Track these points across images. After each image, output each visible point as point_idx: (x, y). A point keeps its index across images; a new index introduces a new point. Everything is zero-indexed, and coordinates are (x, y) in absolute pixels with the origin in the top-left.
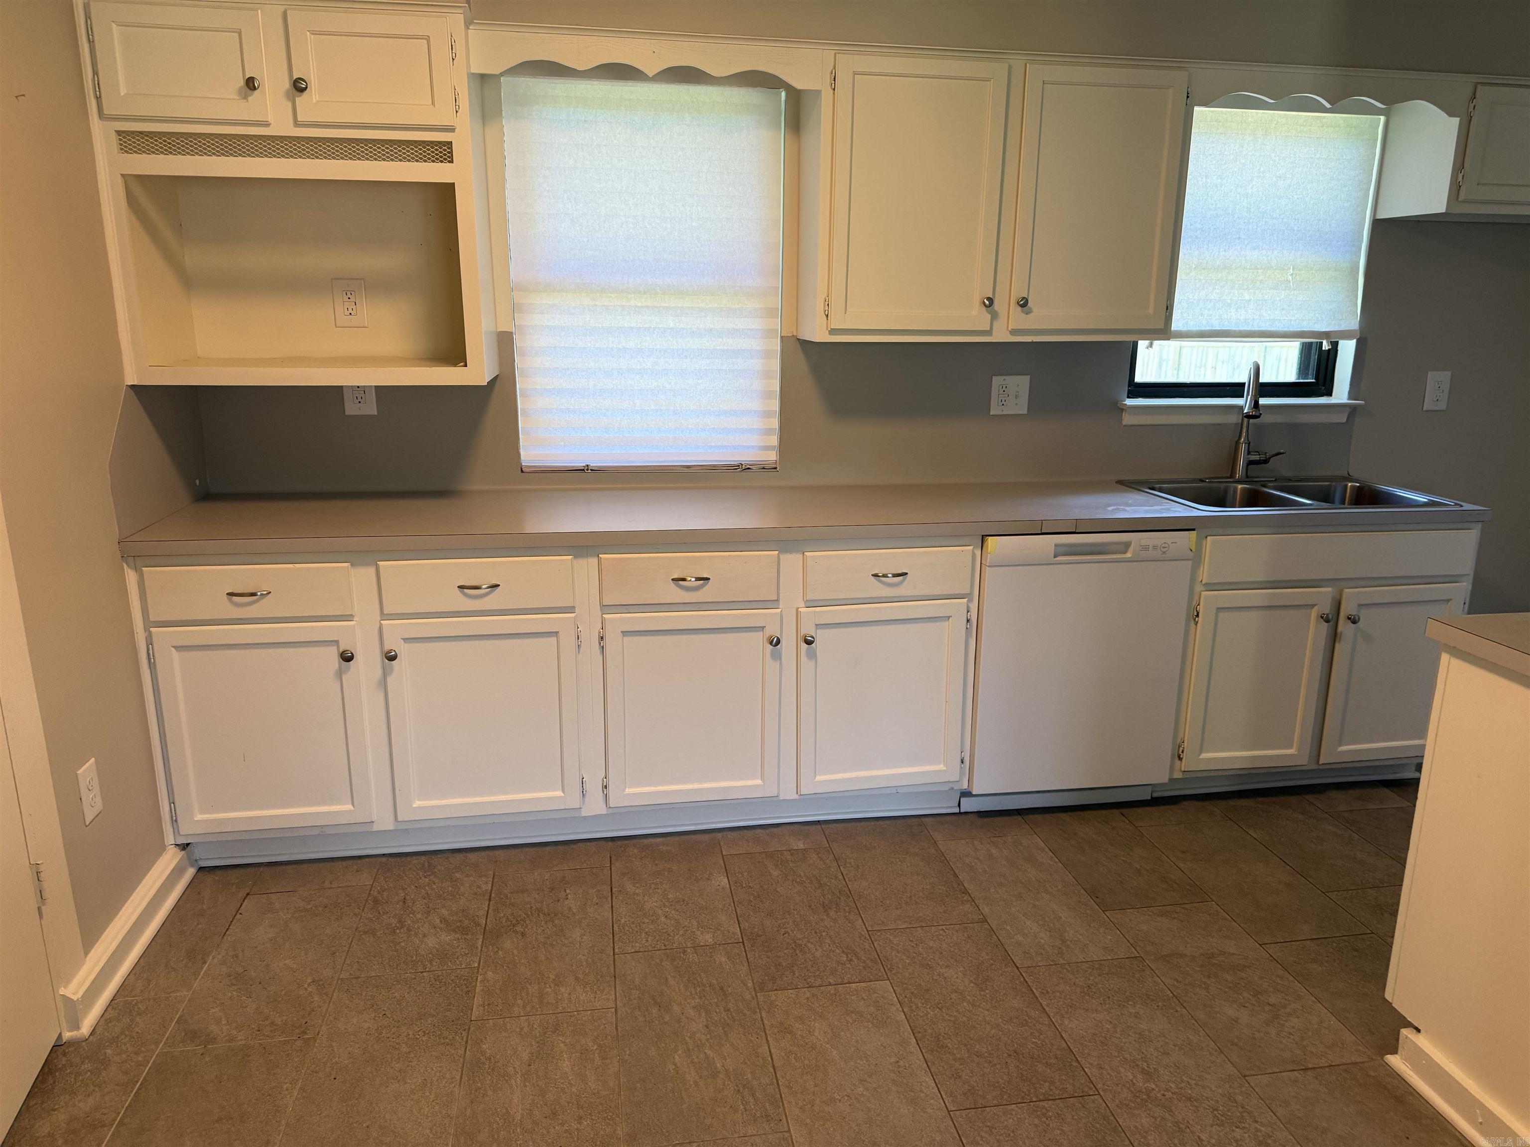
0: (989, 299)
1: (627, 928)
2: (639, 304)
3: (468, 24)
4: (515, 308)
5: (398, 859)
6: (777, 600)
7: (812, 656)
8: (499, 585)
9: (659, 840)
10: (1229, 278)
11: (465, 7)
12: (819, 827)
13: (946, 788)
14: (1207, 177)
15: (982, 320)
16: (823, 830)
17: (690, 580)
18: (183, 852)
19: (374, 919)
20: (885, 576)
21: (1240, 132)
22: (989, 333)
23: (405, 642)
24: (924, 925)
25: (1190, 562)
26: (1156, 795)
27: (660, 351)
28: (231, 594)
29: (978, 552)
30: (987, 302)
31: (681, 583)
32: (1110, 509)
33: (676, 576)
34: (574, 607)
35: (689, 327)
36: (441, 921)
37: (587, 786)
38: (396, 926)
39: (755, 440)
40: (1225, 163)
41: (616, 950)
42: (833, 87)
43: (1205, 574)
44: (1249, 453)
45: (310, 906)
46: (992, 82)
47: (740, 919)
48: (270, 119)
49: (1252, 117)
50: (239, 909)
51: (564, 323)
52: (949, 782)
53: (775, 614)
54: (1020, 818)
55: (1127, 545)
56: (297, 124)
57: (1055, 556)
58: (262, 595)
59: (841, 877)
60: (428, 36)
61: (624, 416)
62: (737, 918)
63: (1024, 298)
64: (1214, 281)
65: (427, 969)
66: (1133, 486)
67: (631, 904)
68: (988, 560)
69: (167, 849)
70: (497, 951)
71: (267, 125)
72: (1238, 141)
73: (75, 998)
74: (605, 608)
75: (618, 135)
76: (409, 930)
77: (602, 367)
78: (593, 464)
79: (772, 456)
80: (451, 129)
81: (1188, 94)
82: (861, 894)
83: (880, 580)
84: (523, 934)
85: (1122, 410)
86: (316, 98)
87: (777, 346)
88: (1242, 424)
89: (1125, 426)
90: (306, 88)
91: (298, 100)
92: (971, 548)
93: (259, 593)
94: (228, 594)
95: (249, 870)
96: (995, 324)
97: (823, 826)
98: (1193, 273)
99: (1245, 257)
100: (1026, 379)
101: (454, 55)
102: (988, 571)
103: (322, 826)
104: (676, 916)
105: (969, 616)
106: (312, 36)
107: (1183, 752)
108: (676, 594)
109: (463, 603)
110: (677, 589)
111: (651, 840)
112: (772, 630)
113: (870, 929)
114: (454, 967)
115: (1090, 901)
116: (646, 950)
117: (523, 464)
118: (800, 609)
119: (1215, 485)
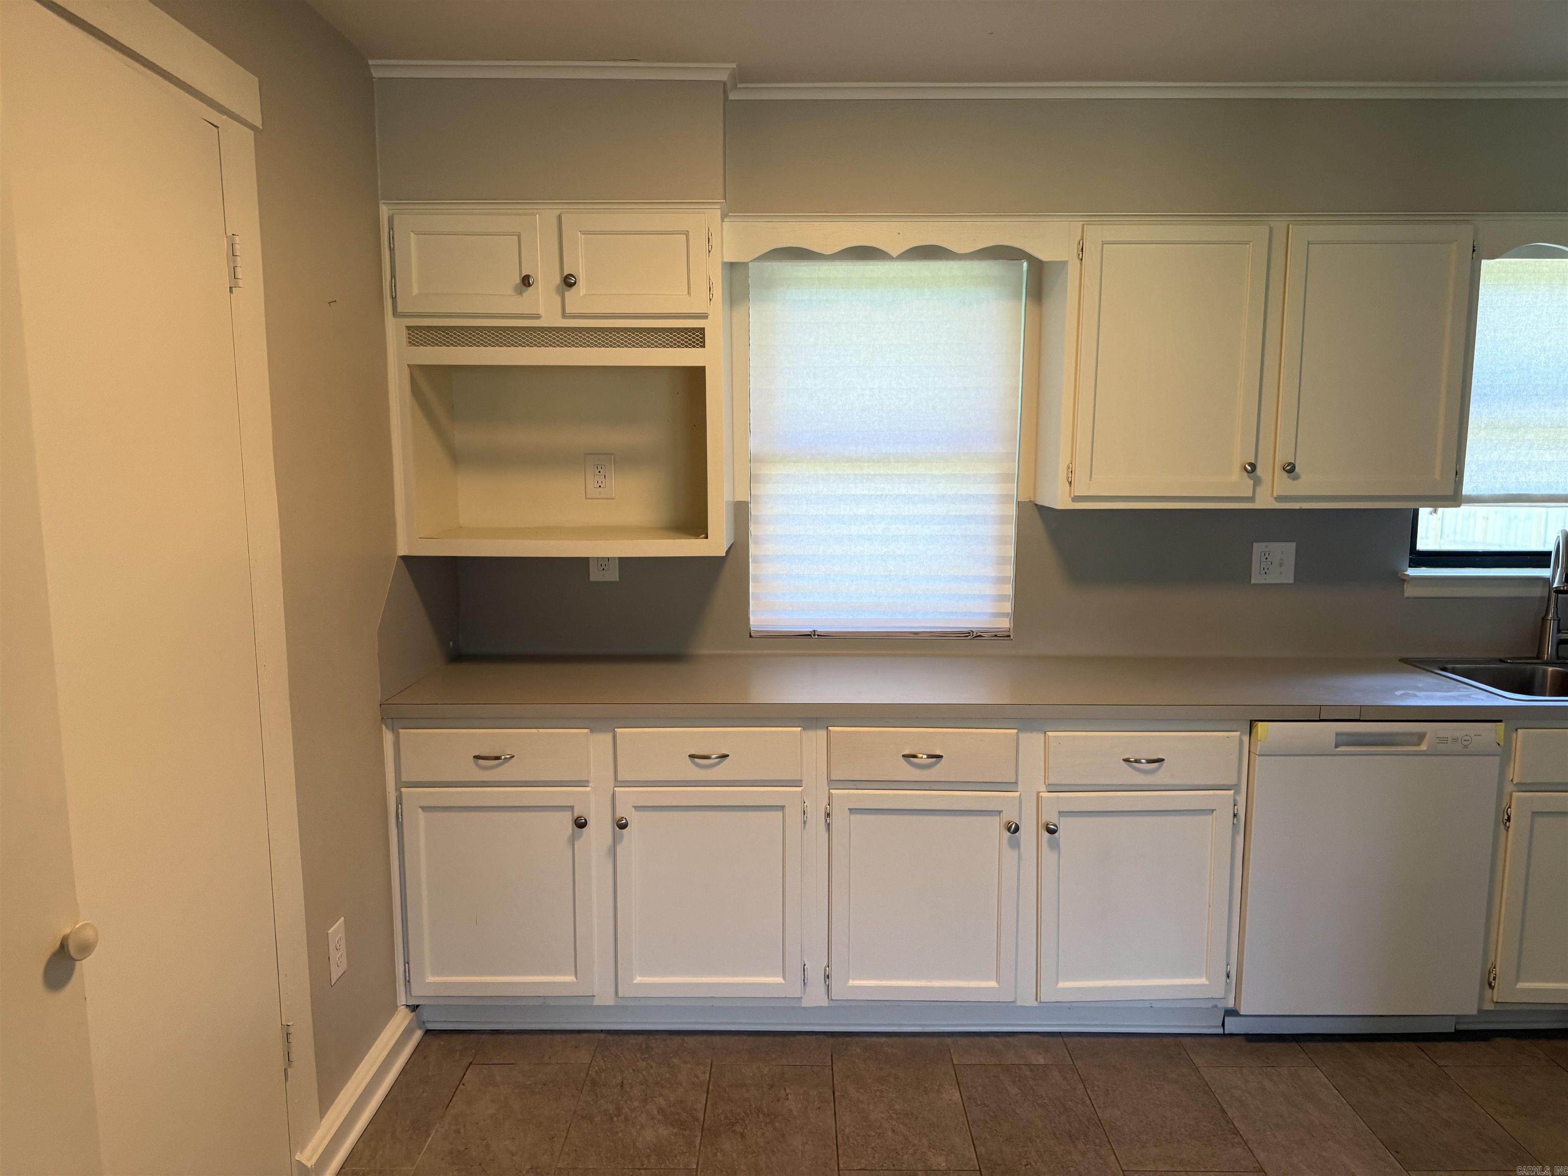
0: (1251, 464)
1: (851, 1141)
2: (872, 473)
3: (724, 216)
4: (752, 478)
5: (617, 1037)
6: (1016, 783)
7: (1055, 846)
8: (728, 756)
9: (883, 1039)
10: (1526, 438)
11: (723, 202)
12: (1060, 1039)
13: (1210, 1005)
14: (1495, 331)
15: (1245, 487)
16: (1065, 1044)
17: (922, 758)
18: (413, 1013)
19: (592, 1103)
20: (1137, 761)
21: (1533, 282)
22: (1252, 499)
23: (636, 810)
24: (1188, 1169)
25: (1498, 758)
26: (1461, 1027)
27: (891, 518)
28: (477, 757)
29: (1246, 739)
30: (1249, 468)
31: (912, 759)
32: (1398, 693)
33: (907, 752)
34: (801, 781)
35: (921, 493)
36: (658, 1112)
37: (809, 974)
38: (613, 1113)
39: (989, 607)
40: (1517, 315)
41: (841, 1166)
42: (1081, 258)
43: (1515, 772)
44: (1559, 631)
45: (529, 1083)
46: (1251, 245)
47: (975, 1142)
48: (541, 311)
49: (1547, 266)
50: (461, 1080)
51: (799, 492)
52: (1213, 998)
53: (1014, 798)
54: (1294, 1045)
55: (1421, 736)
56: (564, 315)
57: (1336, 746)
58: (505, 758)
59: (1088, 1102)
60: (688, 231)
61: (852, 581)
62: (973, 1142)
63: (1290, 464)
64: (1508, 441)
65: (645, 1166)
66: (1418, 665)
67: (855, 1112)
68: (1258, 748)
69: (399, 1009)
70: (716, 1153)
71: (538, 317)
72: (1531, 292)
73: (309, 1164)
74: (833, 783)
75: (858, 313)
76: (626, 1119)
77: (833, 534)
78: (820, 629)
79: (1005, 624)
80: (704, 316)
81: (1474, 247)
82: (1113, 1124)
83: (1132, 765)
84: (742, 1136)
85: (1404, 581)
86: (583, 292)
87: (1012, 511)
88: (1549, 600)
89: (1407, 598)
90: (575, 283)
91: (567, 294)
92: (1238, 733)
93: (503, 757)
94: (475, 757)
95: (473, 1036)
96: (1258, 490)
97: (1065, 1039)
98: (1483, 433)
99: (1545, 414)
100: (1291, 547)
101: (710, 247)
102: (1258, 760)
103: (544, 997)
104: (904, 1131)
105: (1236, 810)
106: (583, 236)
107: (1494, 979)
108: (907, 772)
109: (693, 772)
110: (908, 765)
111: (874, 1039)
112: (1010, 815)
113: (1125, 1168)
114: (672, 1167)
115: (1389, 1156)
116: (874, 1168)
117: (752, 629)
118: (1041, 794)
119: (1519, 666)
